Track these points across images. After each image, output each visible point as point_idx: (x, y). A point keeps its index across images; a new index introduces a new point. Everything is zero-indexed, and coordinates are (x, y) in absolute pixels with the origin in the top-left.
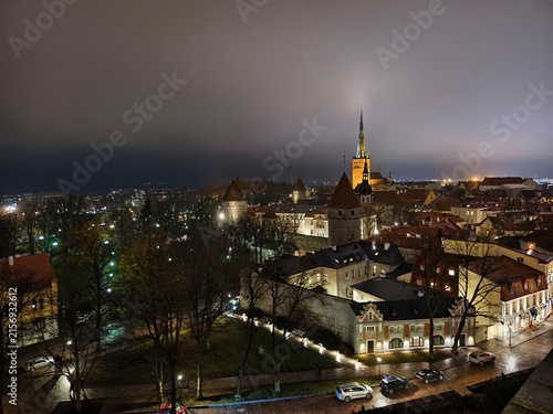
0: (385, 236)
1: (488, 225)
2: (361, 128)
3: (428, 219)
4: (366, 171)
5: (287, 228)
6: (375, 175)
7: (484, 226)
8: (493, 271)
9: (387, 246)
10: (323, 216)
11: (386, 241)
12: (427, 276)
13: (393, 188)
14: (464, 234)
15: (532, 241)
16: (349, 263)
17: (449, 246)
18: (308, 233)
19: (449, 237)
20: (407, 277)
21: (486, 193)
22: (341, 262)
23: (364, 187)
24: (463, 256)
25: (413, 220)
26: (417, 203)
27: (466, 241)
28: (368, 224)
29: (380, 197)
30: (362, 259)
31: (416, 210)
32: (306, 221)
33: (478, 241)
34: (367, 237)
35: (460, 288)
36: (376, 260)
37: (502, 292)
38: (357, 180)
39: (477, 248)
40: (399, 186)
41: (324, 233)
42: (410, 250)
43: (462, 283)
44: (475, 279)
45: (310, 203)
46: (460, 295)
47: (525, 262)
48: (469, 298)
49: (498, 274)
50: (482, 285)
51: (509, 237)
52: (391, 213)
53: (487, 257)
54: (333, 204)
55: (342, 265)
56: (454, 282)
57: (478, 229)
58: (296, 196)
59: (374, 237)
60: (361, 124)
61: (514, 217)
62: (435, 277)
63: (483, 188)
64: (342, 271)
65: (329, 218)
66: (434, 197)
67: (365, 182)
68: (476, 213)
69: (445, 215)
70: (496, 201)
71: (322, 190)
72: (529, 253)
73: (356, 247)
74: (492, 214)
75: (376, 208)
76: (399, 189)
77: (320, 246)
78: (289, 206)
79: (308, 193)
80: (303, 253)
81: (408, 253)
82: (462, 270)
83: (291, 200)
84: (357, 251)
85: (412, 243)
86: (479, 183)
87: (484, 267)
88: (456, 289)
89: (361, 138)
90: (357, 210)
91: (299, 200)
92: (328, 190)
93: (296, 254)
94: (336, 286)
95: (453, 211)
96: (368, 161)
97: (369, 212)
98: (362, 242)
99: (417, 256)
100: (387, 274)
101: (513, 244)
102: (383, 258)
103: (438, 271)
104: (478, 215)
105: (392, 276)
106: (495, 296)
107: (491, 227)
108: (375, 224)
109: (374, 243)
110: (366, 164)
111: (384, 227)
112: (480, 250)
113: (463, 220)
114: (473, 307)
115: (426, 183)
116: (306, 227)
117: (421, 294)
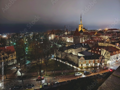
0: (86, 42)
1: (109, 39)
2: (81, 18)
3: (95, 38)
4: (82, 27)
5: (64, 40)
6: (84, 28)
7: (108, 40)
8: (109, 49)
9: (86, 44)
10: (72, 38)
11: (86, 43)
12: (94, 51)
13: (88, 31)
14: (103, 41)
15: (118, 43)
16: (77, 48)
17: (100, 44)
18: (69, 41)
19: (100, 42)
20: (90, 51)
21: (109, 32)
22: (76, 47)
23: (81, 31)
24: (103, 46)
25: (92, 38)
26: (93, 35)
27: (104, 43)
28: (82, 39)
29: (85, 33)
30: (80, 47)
31: (93, 36)
32: (68, 39)
33: (106, 43)
34: (82, 42)
35: (102, 53)
36: (83, 47)
37: (111, 54)
38: (80, 30)
39: (106, 44)
40: (89, 31)
41: (72, 41)
42: (91, 45)
43: (102, 52)
44: (105, 51)
45: (69, 35)
46: (101, 54)
47: (116, 48)
48: (103, 55)
49: (110, 50)
50: (106, 52)
51: (113, 42)
52: (87, 37)
53: (108, 46)
54: (74, 35)
55: (76, 48)
56: (100, 52)
57: (106, 40)
58: (66, 33)
59: (83, 42)
60: (81, 17)
61: (115, 37)
62: (96, 51)
63: (108, 31)
64: (76, 49)
65: (74, 38)
66: (97, 33)
67: (82, 30)
68: (106, 37)
69: (99, 37)
70: (111, 34)
71: (72, 32)
72: (117, 45)
73: (79, 44)
74: (110, 37)
75: (84, 36)
76: (89, 32)
77: (71, 44)
78: (65, 36)
79: (69, 33)
80: (68, 46)
81: (90, 46)
82: (102, 49)
83: (65, 34)
84: (79, 45)
85: (92, 43)
86: (107, 30)
87: (107, 48)
88: (101, 53)
89: (81, 20)
90: (79, 36)
91: (67, 34)
92: (73, 32)
93: (66, 46)
94: (75, 53)
95: (101, 36)
96: (82, 25)
97: (82, 37)
98: (80, 43)
99: (92, 46)
100: (86, 50)
101: (114, 43)
102: (85, 47)
103: (97, 49)
104: (107, 37)
105: (87, 50)
106: (109, 55)
107: (109, 40)
108: (83, 39)
109: (83, 43)
110: (82, 26)
111: (85, 40)
112: (106, 45)
113: (103, 38)
114: (104, 57)
115: (95, 30)
116: (68, 40)
117: (93, 54)
